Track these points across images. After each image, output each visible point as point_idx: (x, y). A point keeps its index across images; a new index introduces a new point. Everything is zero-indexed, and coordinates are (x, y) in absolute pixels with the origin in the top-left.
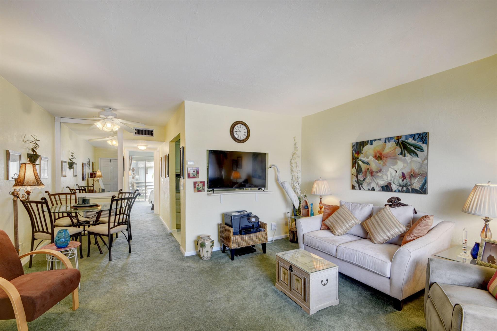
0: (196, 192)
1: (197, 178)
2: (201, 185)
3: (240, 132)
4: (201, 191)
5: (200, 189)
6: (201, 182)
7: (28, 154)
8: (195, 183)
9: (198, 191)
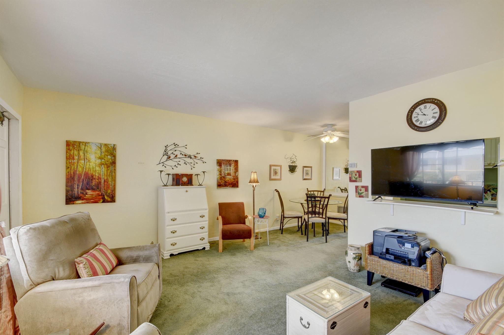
0: (357, 197)
1: (358, 182)
2: (363, 190)
3: (424, 115)
4: (363, 196)
5: (362, 194)
6: (363, 187)
7: (289, 166)
8: (357, 187)
9: (360, 197)
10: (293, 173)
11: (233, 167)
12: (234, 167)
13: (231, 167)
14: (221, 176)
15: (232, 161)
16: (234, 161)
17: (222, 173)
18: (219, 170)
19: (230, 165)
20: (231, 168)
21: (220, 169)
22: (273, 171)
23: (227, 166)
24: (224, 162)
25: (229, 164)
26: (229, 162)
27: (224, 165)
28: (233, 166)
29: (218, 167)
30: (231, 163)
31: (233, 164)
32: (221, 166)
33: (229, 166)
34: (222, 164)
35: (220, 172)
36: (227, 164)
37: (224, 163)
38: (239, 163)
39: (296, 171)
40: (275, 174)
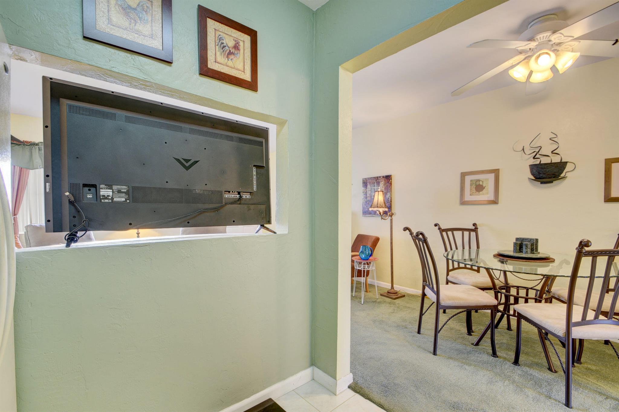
10: (553, 183)
11: (382, 186)
12: (384, 186)
13: (379, 186)
14: (366, 200)
15: (381, 177)
16: (383, 177)
17: (368, 195)
18: (364, 192)
19: (378, 183)
21: (365, 190)
22: (471, 185)
23: (374, 186)
24: (371, 181)
25: (376, 182)
26: (376, 181)
27: (370, 185)
28: (383, 184)
29: (363, 188)
30: (379, 181)
31: (382, 181)
32: (367, 186)
33: (377, 186)
34: (368, 184)
35: (365, 194)
36: (374, 183)
37: (370, 183)
38: (392, 179)
39: (564, 178)
40: (475, 191)
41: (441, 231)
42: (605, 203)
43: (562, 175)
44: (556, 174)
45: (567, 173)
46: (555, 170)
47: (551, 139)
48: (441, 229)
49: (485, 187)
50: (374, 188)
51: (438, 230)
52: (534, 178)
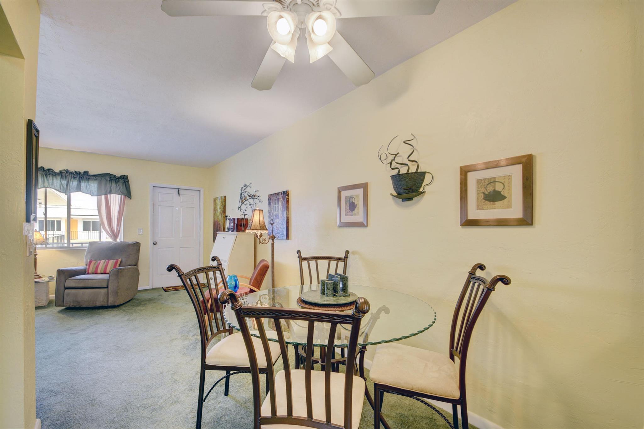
10: (413, 200)
12: (282, 204)
17: (271, 214)
19: (278, 200)
20: (279, 206)
21: (270, 208)
23: (275, 204)
24: (273, 197)
26: (277, 197)
27: (273, 202)
28: (281, 202)
30: (279, 197)
31: (281, 198)
32: (271, 204)
33: (277, 203)
36: (275, 200)
37: (273, 200)
38: (289, 196)
39: (423, 192)
40: (349, 210)
41: (301, 259)
42: (462, 228)
43: (421, 190)
44: (413, 188)
45: (425, 187)
46: (410, 184)
47: (406, 142)
48: (301, 257)
49: (357, 205)
50: (278, 205)
51: (298, 258)
52: (396, 194)
